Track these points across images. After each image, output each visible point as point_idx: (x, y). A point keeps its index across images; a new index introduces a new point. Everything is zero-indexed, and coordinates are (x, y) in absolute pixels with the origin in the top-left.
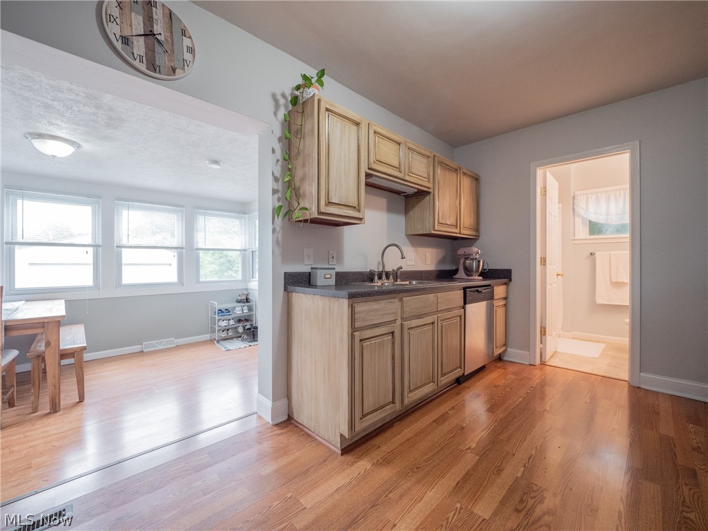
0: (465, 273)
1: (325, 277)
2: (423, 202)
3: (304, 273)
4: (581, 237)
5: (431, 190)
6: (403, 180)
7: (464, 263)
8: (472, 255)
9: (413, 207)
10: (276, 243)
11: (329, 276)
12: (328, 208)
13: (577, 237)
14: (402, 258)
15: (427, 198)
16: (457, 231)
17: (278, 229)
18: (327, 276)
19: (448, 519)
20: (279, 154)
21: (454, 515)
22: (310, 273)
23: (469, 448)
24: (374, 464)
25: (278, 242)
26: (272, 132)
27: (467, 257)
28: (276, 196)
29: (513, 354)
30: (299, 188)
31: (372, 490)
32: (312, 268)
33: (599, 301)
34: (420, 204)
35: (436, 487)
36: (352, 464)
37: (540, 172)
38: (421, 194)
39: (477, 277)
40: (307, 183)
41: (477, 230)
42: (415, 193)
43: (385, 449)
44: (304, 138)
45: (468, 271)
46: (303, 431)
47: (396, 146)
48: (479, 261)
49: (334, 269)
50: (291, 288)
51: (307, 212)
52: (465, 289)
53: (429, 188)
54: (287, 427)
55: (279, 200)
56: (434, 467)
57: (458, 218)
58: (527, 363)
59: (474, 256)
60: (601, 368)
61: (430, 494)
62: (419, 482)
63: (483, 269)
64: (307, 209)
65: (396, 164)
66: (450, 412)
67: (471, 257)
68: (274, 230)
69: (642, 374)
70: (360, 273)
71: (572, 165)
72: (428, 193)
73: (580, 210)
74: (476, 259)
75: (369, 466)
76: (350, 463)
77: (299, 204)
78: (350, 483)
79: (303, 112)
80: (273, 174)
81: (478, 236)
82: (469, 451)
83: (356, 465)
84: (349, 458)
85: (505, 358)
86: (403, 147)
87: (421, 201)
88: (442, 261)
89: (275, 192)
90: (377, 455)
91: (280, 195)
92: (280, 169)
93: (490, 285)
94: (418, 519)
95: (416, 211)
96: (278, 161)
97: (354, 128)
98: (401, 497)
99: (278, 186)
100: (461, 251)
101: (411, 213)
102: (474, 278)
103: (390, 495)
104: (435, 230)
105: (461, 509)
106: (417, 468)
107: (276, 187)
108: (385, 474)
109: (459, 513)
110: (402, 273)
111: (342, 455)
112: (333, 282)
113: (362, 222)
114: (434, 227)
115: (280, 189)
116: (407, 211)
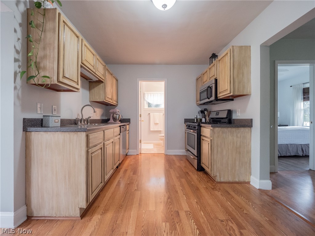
0: (113, 120)
1: (54, 122)
2: (99, 86)
3: (38, 119)
4: (146, 108)
5: (104, 81)
6: (95, 73)
7: (113, 116)
8: (116, 112)
9: (94, 87)
10: (17, 97)
11: (57, 121)
12: (63, 79)
13: (145, 108)
14: (94, 112)
15: (102, 84)
16: (112, 101)
17: (18, 87)
18: (56, 121)
19: (144, 218)
20: (19, 34)
21: (145, 215)
22: (42, 119)
23: (135, 190)
24: (101, 214)
25: (18, 96)
26: (15, 17)
27: (114, 113)
28: (17, 64)
29: (131, 152)
30: (39, 63)
31: (108, 225)
32: (44, 116)
33: (151, 129)
34: (98, 87)
35: (133, 209)
36: (90, 220)
37: (140, 83)
38: (100, 82)
39: (118, 122)
40: (48, 61)
41: (117, 102)
42: (96, 81)
43: (102, 206)
44: (45, 32)
45: (115, 119)
46: (45, 220)
47: (93, 55)
48: (119, 115)
49: (60, 117)
50: (29, 129)
51: (48, 80)
52: (120, 126)
53: (103, 80)
54: (30, 224)
55: (19, 67)
56: (127, 202)
57: (112, 96)
58: (136, 154)
59: (117, 113)
60: (155, 151)
61: (132, 213)
62: (125, 211)
63: (121, 119)
64: (48, 77)
65: (92, 64)
66: (120, 180)
67: (116, 113)
68: (15, 88)
69: (168, 150)
70: (70, 120)
71: (144, 82)
72: (102, 82)
73: (146, 98)
74: (118, 114)
75: (99, 217)
76: (88, 221)
77: (39, 73)
78: (95, 229)
79: (44, 15)
80: (15, 47)
81: (117, 105)
82: (136, 191)
83: (92, 220)
84: (86, 218)
85: (128, 154)
86: (95, 58)
87: (98, 85)
88: (102, 115)
89: (16, 60)
90: (101, 210)
91: (20, 64)
92: (20, 45)
93: (125, 125)
94: (134, 224)
95: (96, 90)
96: (19, 39)
97: (76, 38)
98: (122, 220)
99: (19, 57)
100: (111, 111)
101: (93, 91)
102: (117, 122)
103: (117, 223)
104: (105, 100)
105: (145, 212)
106: (121, 206)
107: (17, 57)
108: (109, 216)
109: (146, 213)
110: (91, 120)
111: (81, 219)
112: (59, 124)
113: (79, 91)
114: (105, 99)
115: (20, 59)
116: (90, 89)
